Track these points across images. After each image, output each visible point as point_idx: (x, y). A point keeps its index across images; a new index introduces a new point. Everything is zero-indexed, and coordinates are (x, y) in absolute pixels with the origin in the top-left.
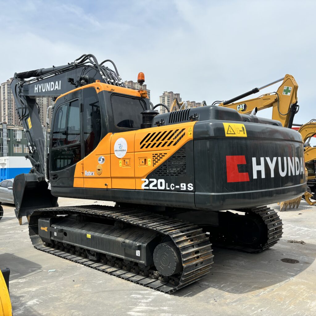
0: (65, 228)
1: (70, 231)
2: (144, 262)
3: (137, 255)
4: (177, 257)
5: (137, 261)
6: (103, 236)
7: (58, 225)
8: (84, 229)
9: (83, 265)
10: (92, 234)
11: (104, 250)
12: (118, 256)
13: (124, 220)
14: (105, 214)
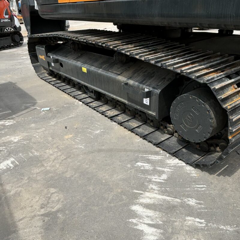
0: (60, 58)
1: (65, 61)
2: (154, 114)
3: (145, 102)
4: (214, 120)
5: (145, 111)
6: (100, 71)
7: (54, 54)
8: (79, 60)
9: (81, 103)
10: (88, 68)
11: (102, 89)
12: (119, 99)
13: (125, 52)
14: (100, 42)
